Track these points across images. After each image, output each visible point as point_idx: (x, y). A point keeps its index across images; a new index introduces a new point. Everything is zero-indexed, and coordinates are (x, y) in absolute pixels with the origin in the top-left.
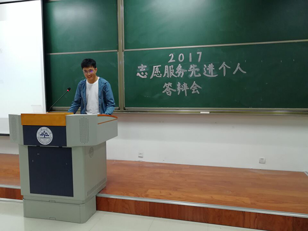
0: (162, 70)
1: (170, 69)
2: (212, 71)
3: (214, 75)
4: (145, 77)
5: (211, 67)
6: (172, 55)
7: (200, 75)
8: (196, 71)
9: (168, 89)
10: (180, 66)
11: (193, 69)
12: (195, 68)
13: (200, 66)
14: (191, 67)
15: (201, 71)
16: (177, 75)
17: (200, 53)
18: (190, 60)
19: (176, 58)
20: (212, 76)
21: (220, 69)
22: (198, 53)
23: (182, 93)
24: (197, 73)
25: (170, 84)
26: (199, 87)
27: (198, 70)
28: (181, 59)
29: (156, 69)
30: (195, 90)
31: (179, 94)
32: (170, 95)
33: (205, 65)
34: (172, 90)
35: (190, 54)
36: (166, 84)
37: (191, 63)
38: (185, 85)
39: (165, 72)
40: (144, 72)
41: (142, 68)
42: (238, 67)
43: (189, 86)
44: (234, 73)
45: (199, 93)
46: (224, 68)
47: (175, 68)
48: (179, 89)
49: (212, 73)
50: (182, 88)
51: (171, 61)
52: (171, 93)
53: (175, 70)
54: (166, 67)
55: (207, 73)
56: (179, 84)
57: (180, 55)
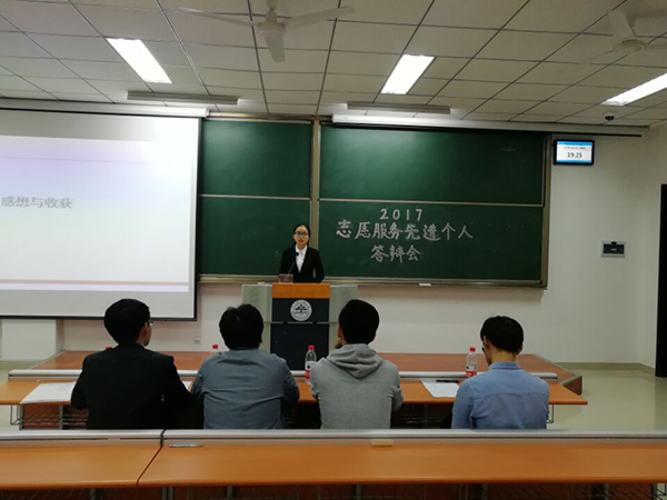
0: (371, 229)
1: (382, 228)
2: (434, 233)
3: (436, 238)
4: (348, 236)
5: (433, 228)
6: (385, 211)
7: (419, 237)
8: (415, 233)
9: (378, 253)
10: (394, 225)
11: (411, 229)
12: (414, 228)
13: (419, 226)
14: (409, 226)
15: (421, 233)
16: (390, 235)
17: (420, 211)
18: (408, 219)
19: (389, 214)
20: (434, 239)
21: (443, 231)
22: (417, 210)
23: (397, 259)
24: (416, 235)
25: (381, 247)
26: (418, 252)
27: (417, 231)
28: (396, 216)
29: (363, 227)
30: (413, 256)
31: (392, 260)
32: (381, 261)
33: (425, 226)
34: (384, 254)
35: (408, 211)
36: (375, 247)
37: (409, 222)
38: (400, 248)
39: (375, 232)
40: (347, 230)
41: (345, 224)
42: (464, 231)
43: (405, 251)
44: (459, 237)
45: (417, 260)
46: (448, 230)
47: (388, 227)
48: (392, 255)
49: (434, 236)
50: (397, 252)
51: (383, 218)
53: (389, 230)
54: (377, 224)
55: (428, 236)
56: (392, 248)
57: (395, 211)
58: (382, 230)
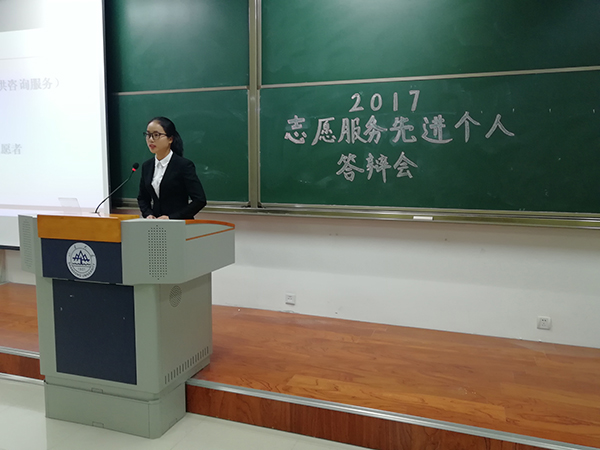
0: (336, 128)
1: (353, 125)
2: (440, 130)
3: (443, 139)
4: (302, 141)
5: (438, 122)
6: (357, 97)
7: (414, 139)
8: (407, 131)
9: (347, 165)
10: (373, 120)
11: (400, 126)
12: (405, 124)
13: (415, 119)
14: (397, 121)
15: (418, 132)
16: (366, 138)
18: (395, 108)
19: (365, 102)
20: (440, 141)
21: (457, 126)
22: (411, 93)
23: (377, 175)
24: (408, 134)
25: (352, 157)
26: (413, 164)
27: (410, 128)
28: (376, 105)
29: (324, 124)
30: (405, 171)
31: (369, 178)
32: (352, 179)
33: (425, 119)
34: (357, 169)
35: (396, 95)
36: (343, 157)
37: (398, 114)
38: (383, 159)
39: (343, 133)
40: (300, 131)
41: (297, 122)
42: (497, 123)
43: (391, 161)
44: (488, 136)
45: (411, 177)
46: (467, 123)
47: (363, 124)
48: (370, 167)
49: (440, 137)
50: (377, 165)
51: (355, 108)
52: (353, 176)
53: (364, 129)
54: (345, 121)
55: (431, 134)
56: (370, 158)
57: (374, 96)
58: (354, 128)
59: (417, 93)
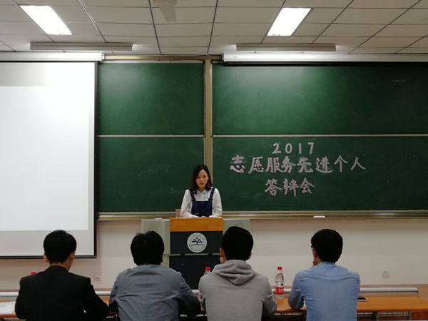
0: (264, 163)
1: (275, 162)
2: (326, 166)
3: (329, 170)
4: (242, 171)
5: (325, 161)
6: (277, 145)
7: (312, 170)
8: (307, 166)
9: (272, 187)
10: (287, 159)
11: (303, 163)
12: (306, 161)
13: (312, 159)
14: (301, 160)
15: (313, 166)
16: (283, 169)
18: (300, 153)
19: (282, 148)
20: (327, 172)
21: (335, 163)
22: (309, 144)
23: (290, 192)
25: (275, 181)
26: (311, 185)
27: (309, 164)
28: (289, 150)
29: (256, 161)
30: (307, 189)
31: (286, 193)
32: (275, 194)
33: (318, 159)
34: (278, 188)
35: (300, 144)
36: (269, 181)
37: (301, 156)
38: (294, 182)
39: (269, 166)
40: (240, 165)
41: (238, 159)
42: (356, 162)
43: (299, 183)
44: (352, 169)
45: (311, 192)
46: (341, 162)
47: (281, 161)
48: (286, 187)
49: (326, 169)
50: (290, 186)
51: (275, 152)
52: (275, 193)
53: (281, 164)
54: (270, 159)
55: (321, 168)
56: (286, 181)
57: (287, 145)
58: (275, 164)
59: (312, 144)
